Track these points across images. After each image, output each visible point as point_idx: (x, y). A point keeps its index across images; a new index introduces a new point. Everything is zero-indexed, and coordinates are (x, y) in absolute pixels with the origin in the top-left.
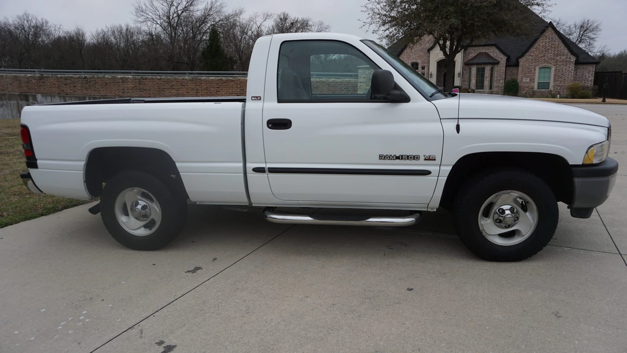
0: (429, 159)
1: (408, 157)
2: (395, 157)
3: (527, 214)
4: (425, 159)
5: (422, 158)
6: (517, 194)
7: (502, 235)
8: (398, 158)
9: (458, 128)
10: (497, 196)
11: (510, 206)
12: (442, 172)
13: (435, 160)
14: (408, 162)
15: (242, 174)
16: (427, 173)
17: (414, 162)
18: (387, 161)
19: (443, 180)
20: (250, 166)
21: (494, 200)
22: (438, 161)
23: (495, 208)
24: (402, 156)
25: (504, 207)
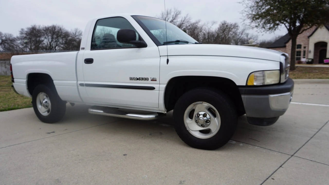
0: (154, 80)
1: (143, 79)
2: (136, 79)
3: (216, 119)
4: (151, 80)
5: (150, 79)
6: (206, 105)
7: (201, 131)
8: (138, 79)
9: (168, 61)
10: (195, 105)
11: (204, 113)
12: (161, 88)
13: (156, 80)
14: (143, 81)
15: (76, 87)
16: (153, 88)
17: (146, 81)
18: (133, 81)
19: (162, 93)
20: (79, 82)
21: (194, 108)
22: (158, 82)
23: (195, 113)
24: (140, 78)
25: (200, 113)
